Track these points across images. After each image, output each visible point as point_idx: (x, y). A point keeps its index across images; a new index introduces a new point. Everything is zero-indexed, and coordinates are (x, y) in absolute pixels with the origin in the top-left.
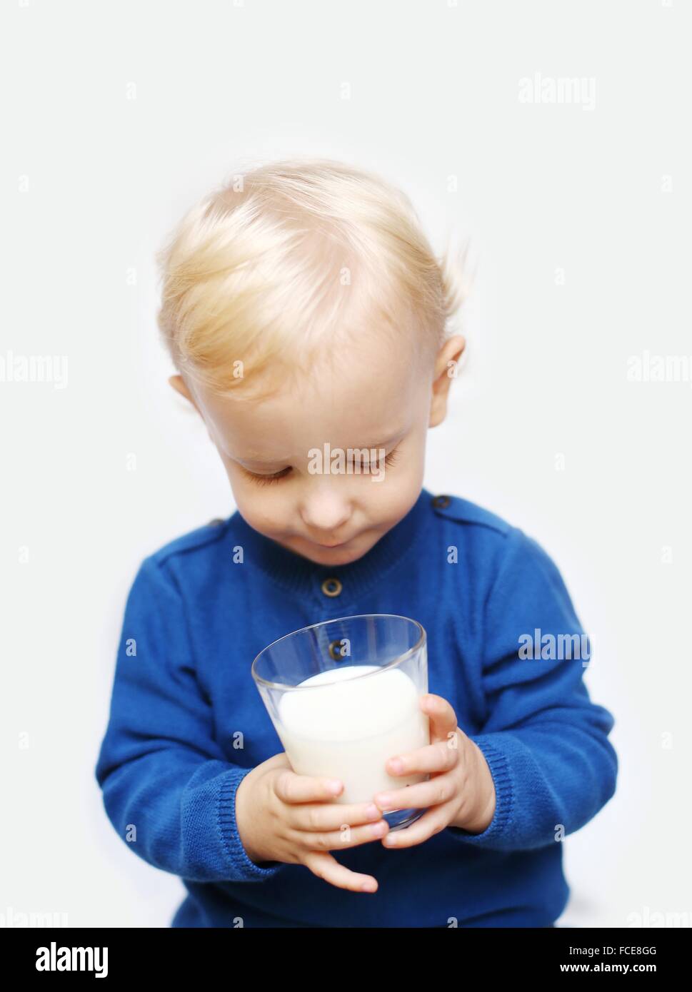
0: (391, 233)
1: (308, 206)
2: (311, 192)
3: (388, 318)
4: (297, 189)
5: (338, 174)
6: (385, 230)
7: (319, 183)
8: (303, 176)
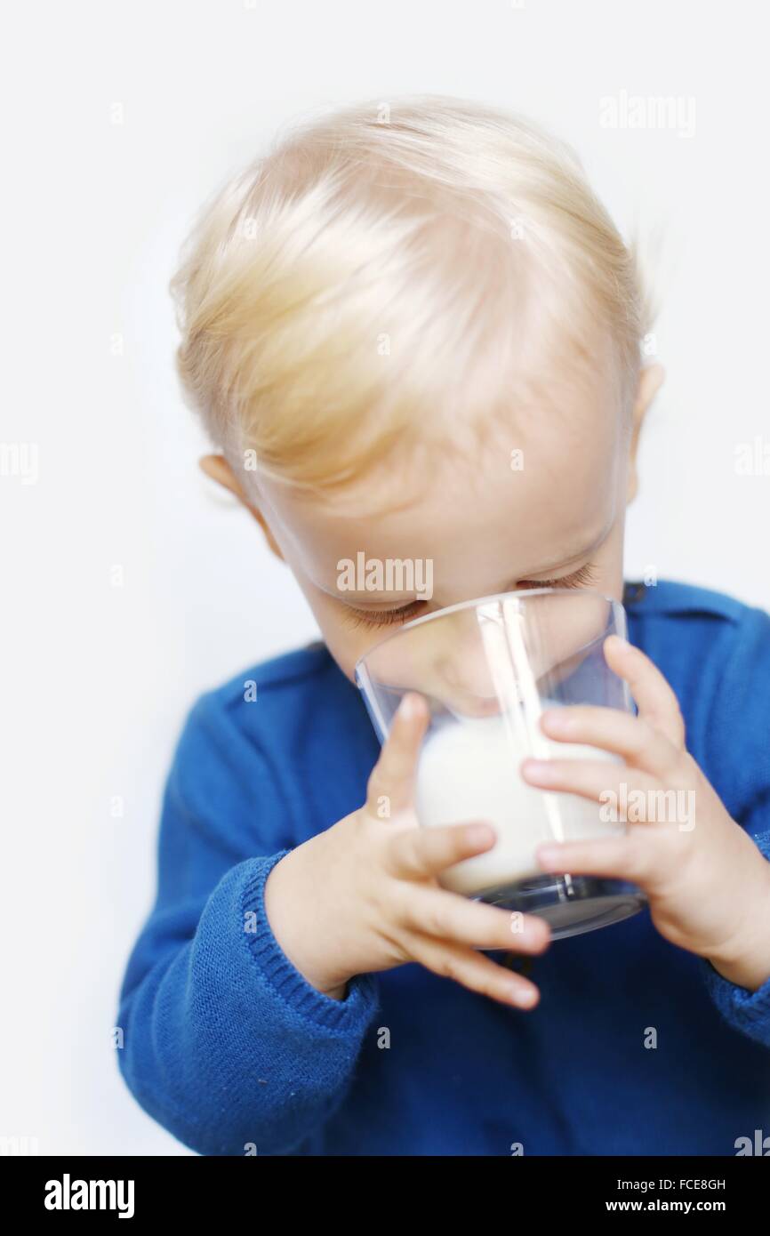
0: (566, 210)
1: (432, 174)
2: (429, 150)
3: (582, 352)
4: (408, 146)
5: (466, 117)
6: (558, 206)
7: (438, 133)
8: (411, 123)
